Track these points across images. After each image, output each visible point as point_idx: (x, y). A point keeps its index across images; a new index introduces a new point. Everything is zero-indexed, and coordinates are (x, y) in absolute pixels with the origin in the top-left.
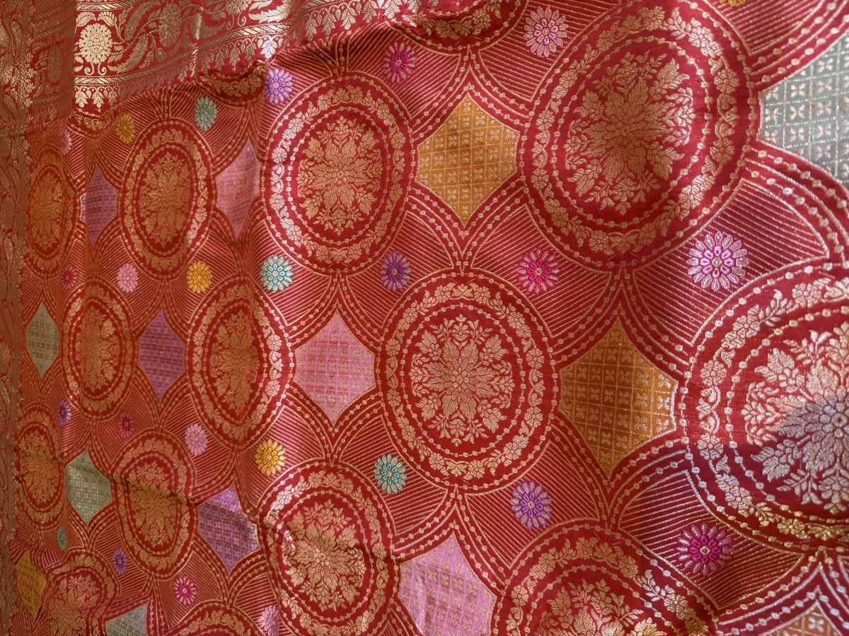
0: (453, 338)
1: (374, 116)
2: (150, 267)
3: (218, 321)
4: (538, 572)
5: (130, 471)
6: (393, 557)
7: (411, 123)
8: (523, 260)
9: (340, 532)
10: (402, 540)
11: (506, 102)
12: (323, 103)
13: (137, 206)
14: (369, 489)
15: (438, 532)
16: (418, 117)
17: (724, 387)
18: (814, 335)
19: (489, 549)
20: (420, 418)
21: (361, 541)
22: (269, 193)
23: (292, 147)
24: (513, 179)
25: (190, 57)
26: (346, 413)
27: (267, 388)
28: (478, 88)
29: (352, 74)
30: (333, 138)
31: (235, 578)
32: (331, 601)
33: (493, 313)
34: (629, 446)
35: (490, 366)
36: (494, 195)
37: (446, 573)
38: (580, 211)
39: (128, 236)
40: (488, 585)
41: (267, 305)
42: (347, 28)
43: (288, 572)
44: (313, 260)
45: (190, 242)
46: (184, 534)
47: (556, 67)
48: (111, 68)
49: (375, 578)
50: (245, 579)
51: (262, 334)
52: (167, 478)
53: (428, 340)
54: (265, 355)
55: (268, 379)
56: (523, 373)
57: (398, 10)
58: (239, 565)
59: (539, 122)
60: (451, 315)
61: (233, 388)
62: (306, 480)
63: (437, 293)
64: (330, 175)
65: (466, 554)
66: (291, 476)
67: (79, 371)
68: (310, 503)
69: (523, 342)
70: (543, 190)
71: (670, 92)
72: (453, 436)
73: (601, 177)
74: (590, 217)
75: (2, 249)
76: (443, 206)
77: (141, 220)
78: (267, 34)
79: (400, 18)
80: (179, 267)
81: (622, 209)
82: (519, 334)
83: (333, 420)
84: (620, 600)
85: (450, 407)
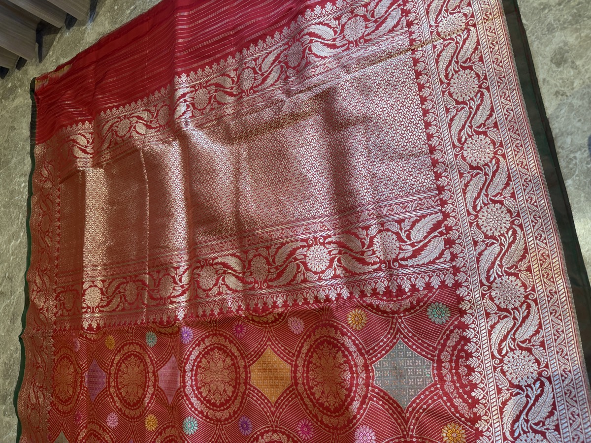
1: (230, 351)
2: (124, 414)
7: (247, 356)
8: (299, 424)
12: (207, 342)
13: (117, 382)
16: (249, 354)
22: (185, 386)
23: (194, 363)
24: (290, 387)
25: (142, 312)
28: (273, 344)
29: (220, 331)
30: (212, 359)
36: (284, 393)
38: (317, 405)
39: (112, 398)
41: (186, 442)
42: (216, 314)
44: (207, 417)
45: (146, 404)
47: (302, 339)
48: (101, 309)
57: (237, 308)
59: (298, 362)
63: (264, 437)
64: (212, 376)
70: (303, 394)
71: (341, 364)
73: (323, 392)
74: (321, 409)
75: (37, 398)
76: (263, 395)
77: (119, 389)
78: (180, 308)
79: (238, 313)
80: (140, 416)
81: (332, 408)
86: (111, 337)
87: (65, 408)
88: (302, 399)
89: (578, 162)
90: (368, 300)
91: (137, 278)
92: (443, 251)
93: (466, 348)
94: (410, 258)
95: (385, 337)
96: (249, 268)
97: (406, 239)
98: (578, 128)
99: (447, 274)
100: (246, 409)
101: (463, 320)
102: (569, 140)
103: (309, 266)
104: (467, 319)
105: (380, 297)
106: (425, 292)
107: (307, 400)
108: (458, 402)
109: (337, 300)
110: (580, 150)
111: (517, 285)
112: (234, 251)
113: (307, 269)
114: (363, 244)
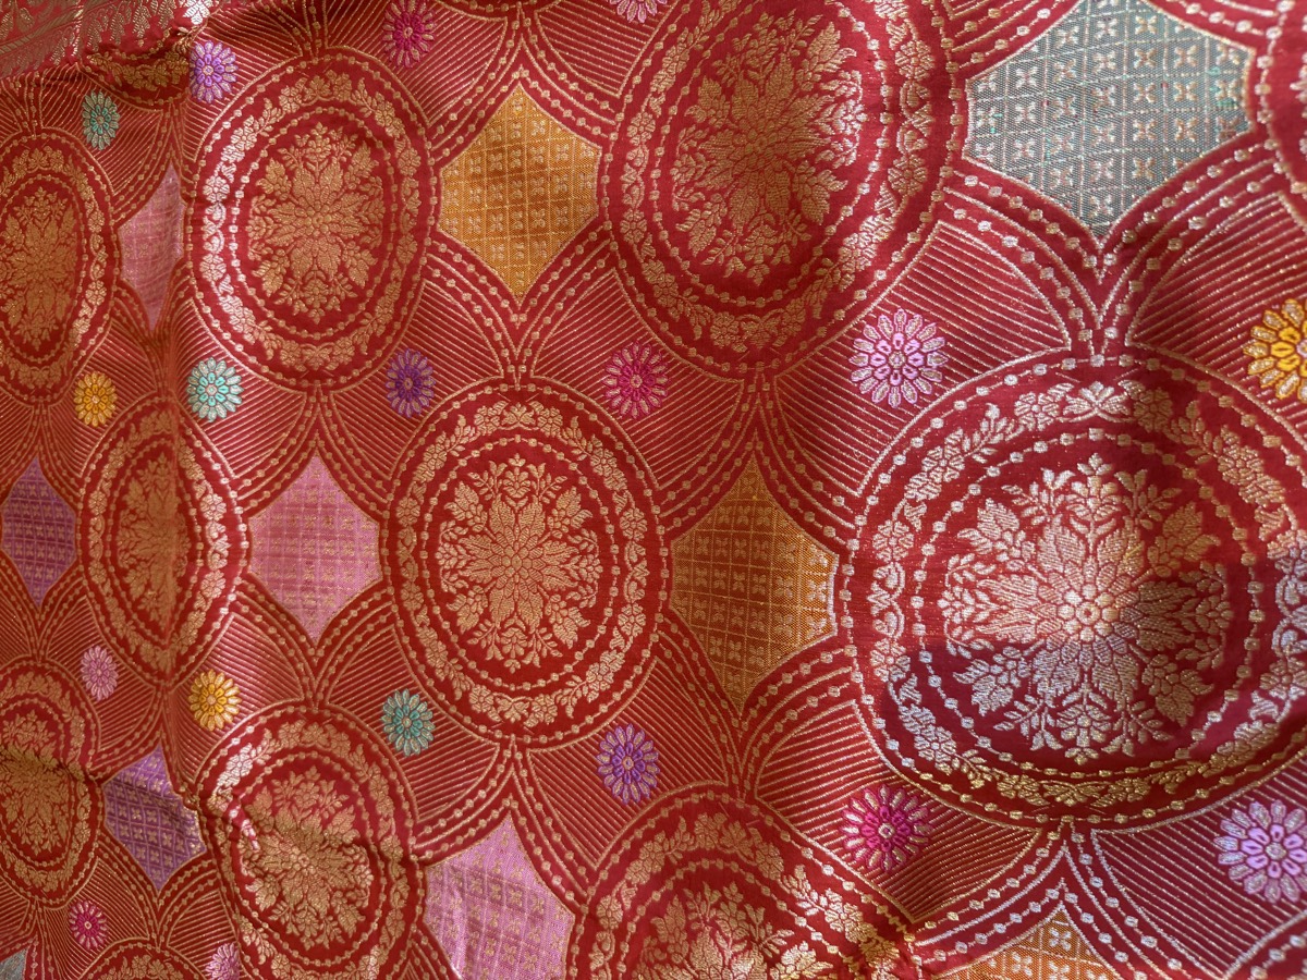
0: (505, 494)
1: (371, 121)
3: (128, 473)
4: (639, 873)
6: (413, 858)
7: (430, 132)
8: (611, 363)
9: (330, 820)
10: (428, 830)
11: (580, 98)
12: (289, 100)
14: (375, 748)
15: (485, 815)
16: (441, 121)
17: (910, 564)
18: (1048, 475)
19: (565, 840)
20: (455, 629)
21: (363, 833)
22: (199, 253)
23: (238, 175)
24: (592, 227)
25: (70, 23)
26: (335, 623)
27: (204, 584)
28: (534, 75)
29: (334, 53)
30: (305, 159)
31: (167, 901)
32: (320, 933)
33: (567, 450)
34: (769, 662)
35: (564, 539)
36: (565, 254)
37: (497, 880)
38: (696, 279)
40: (561, 897)
41: (198, 444)
43: (249, 888)
44: (275, 365)
45: (79, 340)
46: (84, 832)
47: (656, 39)
49: (387, 892)
50: (184, 902)
51: (193, 493)
52: (51, 740)
53: (465, 499)
54: (198, 529)
55: (206, 569)
56: (615, 549)
58: (174, 880)
59: (632, 131)
60: (501, 455)
61: (154, 585)
62: (275, 736)
63: (478, 419)
64: (300, 222)
65: (528, 847)
66: (250, 730)
68: (280, 774)
69: (615, 498)
70: (640, 245)
71: (827, 77)
72: (507, 656)
73: (727, 223)
74: (710, 290)
76: (481, 270)
80: (62, 382)
81: (757, 277)
82: (608, 484)
83: (315, 635)
84: (759, 916)
85: (502, 608)
88: (635, 269)
100: (416, 320)
107: (654, 272)
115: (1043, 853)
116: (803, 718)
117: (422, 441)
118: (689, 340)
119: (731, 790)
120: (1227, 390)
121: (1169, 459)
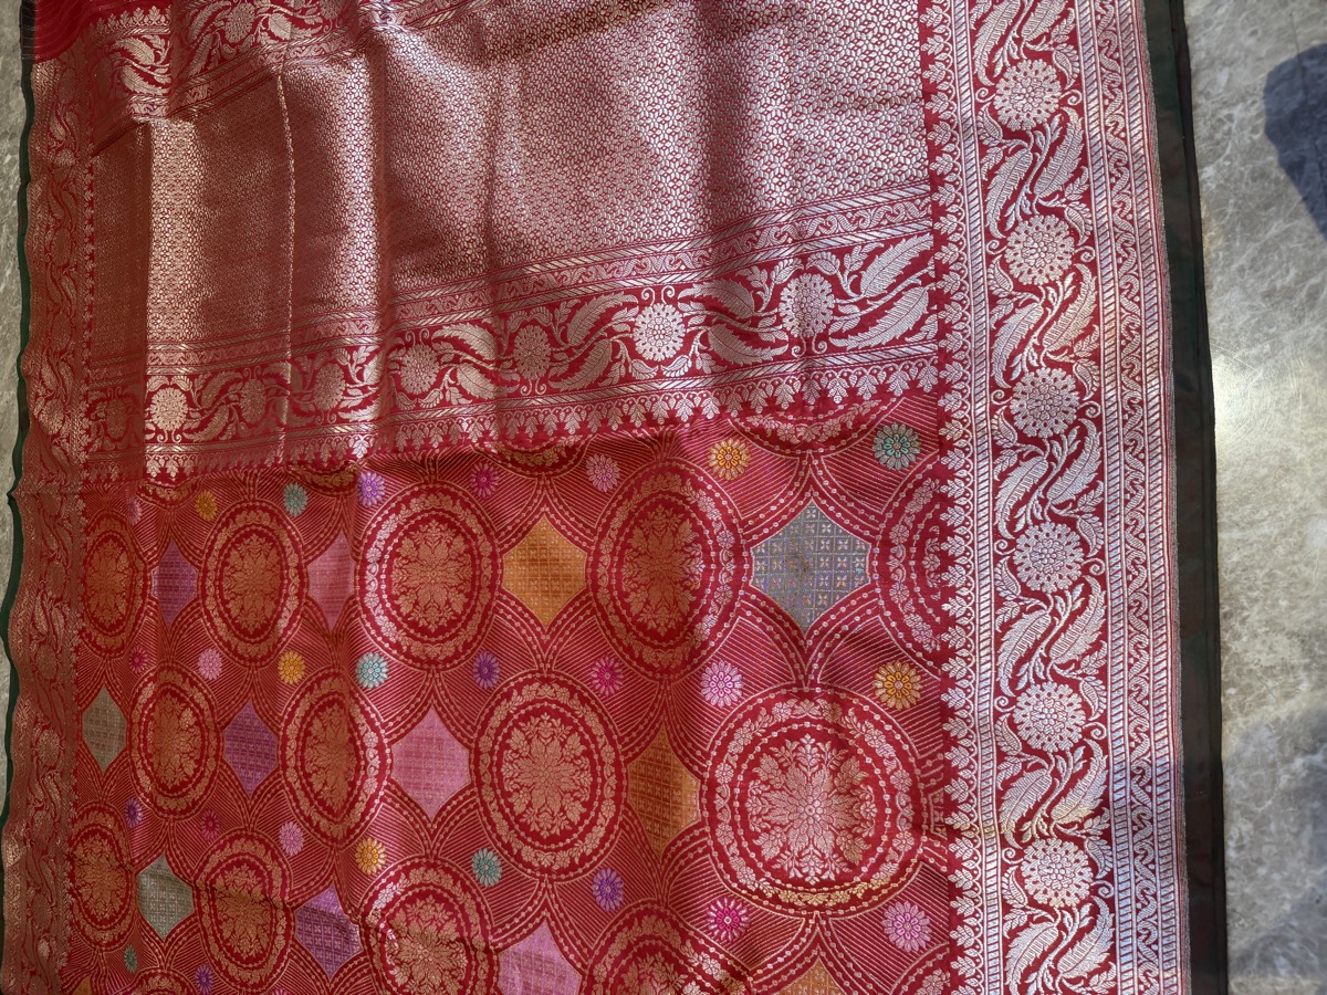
0: (539, 736)
1: (463, 523)
2: (235, 653)
3: (312, 713)
4: (615, 950)
5: (217, 876)
6: (492, 948)
7: (497, 534)
8: (595, 665)
9: (442, 927)
10: (500, 931)
11: (576, 526)
12: (416, 506)
13: (221, 588)
14: (468, 883)
15: (532, 921)
16: (503, 530)
17: (732, 785)
18: (788, 743)
19: (576, 934)
20: (512, 812)
21: (461, 934)
22: (363, 592)
23: (385, 546)
24: (584, 593)
26: (444, 809)
27: (366, 786)
28: (552, 510)
29: (442, 483)
30: (425, 539)
31: (336, 985)
33: (572, 711)
34: (671, 835)
35: (572, 762)
36: (570, 605)
37: (539, 958)
38: (634, 628)
39: (210, 619)
40: (574, 966)
41: (362, 702)
42: (435, 446)
43: (391, 972)
44: (408, 655)
45: (282, 631)
46: (280, 941)
47: (613, 501)
48: (186, 436)
49: (476, 970)
50: (347, 984)
51: (359, 731)
52: (259, 882)
53: (517, 738)
54: (362, 753)
55: (366, 776)
56: (599, 768)
57: (480, 435)
58: (341, 970)
59: (602, 546)
60: (537, 713)
61: (331, 783)
62: (407, 877)
63: (524, 692)
64: (423, 574)
65: (556, 938)
66: (392, 873)
67: (151, 764)
68: (411, 900)
69: (598, 739)
70: (607, 607)
72: (542, 829)
73: (648, 602)
74: (641, 634)
75: (50, 621)
76: (527, 611)
77: (225, 602)
78: (358, 434)
79: (482, 445)
80: (268, 656)
81: (662, 631)
82: (594, 732)
83: (432, 816)
84: (671, 968)
85: (538, 801)
86: (208, 494)
87: (111, 641)
88: (605, 617)
89: (1234, 126)
90: (755, 421)
91: (266, 371)
92: (924, 317)
93: (943, 517)
94: (854, 332)
95: (782, 496)
96: (509, 352)
97: (849, 292)
98: (1248, 51)
99: (924, 365)
100: (490, 636)
101: (944, 461)
102: (1223, 78)
103: (640, 347)
104: (953, 460)
105: (782, 414)
106: (875, 403)
107: (614, 620)
108: (913, 621)
109: (692, 420)
110: (1243, 99)
111: (1065, 387)
112: (480, 313)
113: (635, 355)
114: (759, 301)
115: (808, 930)
116: (687, 863)
117: (493, 703)
118: (632, 657)
119: (658, 903)
120: (867, 703)
121: (841, 736)
